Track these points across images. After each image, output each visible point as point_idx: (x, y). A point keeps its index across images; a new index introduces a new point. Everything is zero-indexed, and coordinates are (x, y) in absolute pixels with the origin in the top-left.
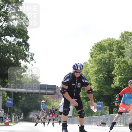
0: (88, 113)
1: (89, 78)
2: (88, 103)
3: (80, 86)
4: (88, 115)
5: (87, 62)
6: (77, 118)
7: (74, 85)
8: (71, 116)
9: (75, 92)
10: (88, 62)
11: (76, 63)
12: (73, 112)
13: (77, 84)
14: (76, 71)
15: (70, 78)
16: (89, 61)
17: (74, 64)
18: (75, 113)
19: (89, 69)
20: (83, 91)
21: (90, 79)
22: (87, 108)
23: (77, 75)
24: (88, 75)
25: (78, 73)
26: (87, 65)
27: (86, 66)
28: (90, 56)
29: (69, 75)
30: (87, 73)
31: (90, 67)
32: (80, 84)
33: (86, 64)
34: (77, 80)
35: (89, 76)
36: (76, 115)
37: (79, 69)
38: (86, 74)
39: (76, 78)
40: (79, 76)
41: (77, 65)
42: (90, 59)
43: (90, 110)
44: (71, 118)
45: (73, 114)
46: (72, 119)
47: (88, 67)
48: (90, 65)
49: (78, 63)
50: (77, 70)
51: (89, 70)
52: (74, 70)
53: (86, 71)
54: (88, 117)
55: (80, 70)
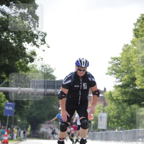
0: (131, 124)
1: (132, 69)
2: (130, 107)
3: (86, 87)
4: (131, 126)
5: (129, 45)
6: (114, 131)
7: (78, 86)
8: (105, 128)
9: (80, 96)
10: (131, 45)
11: (80, 59)
12: (108, 122)
13: (82, 85)
14: (79, 68)
15: (72, 78)
16: (133, 42)
17: (77, 60)
18: (111, 124)
19: (132, 55)
20: (123, 90)
21: (134, 71)
22: (130, 115)
23: (81, 74)
24: (130, 64)
25: (82, 71)
26: (128, 49)
27: (128, 51)
28: (133, 34)
29: (71, 75)
30: (130, 61)
31: (134, 51)
32: (86, 85)
33: (128, 47)
34: (81, 81)
35: (133, 66)
36: (112, 127)
37: (83, 66)
38: (127, 63)
39: (80, 77)
40: (83, 75)
41: (81, 61)
42: (133, 39)
43: (134, 119)
44: (105, 131)
45: (108, 126)
46: (106, 134)
47: (131, 51)
48: (134, 49)
49: (83, 59)
50: (81, 67)
51: (131, 57)
52: (77, 67)
53: (128, 58)
54: (131, 129)
55: (85, 67)
